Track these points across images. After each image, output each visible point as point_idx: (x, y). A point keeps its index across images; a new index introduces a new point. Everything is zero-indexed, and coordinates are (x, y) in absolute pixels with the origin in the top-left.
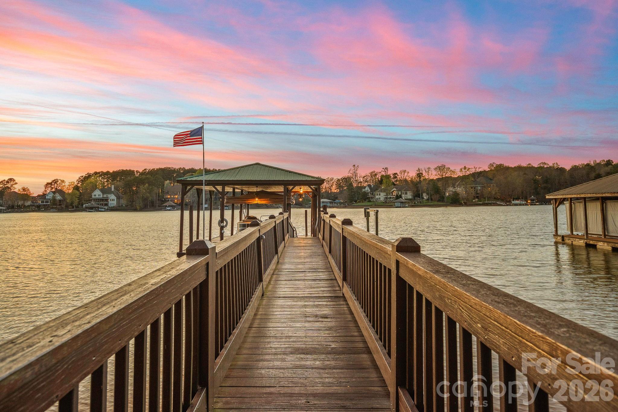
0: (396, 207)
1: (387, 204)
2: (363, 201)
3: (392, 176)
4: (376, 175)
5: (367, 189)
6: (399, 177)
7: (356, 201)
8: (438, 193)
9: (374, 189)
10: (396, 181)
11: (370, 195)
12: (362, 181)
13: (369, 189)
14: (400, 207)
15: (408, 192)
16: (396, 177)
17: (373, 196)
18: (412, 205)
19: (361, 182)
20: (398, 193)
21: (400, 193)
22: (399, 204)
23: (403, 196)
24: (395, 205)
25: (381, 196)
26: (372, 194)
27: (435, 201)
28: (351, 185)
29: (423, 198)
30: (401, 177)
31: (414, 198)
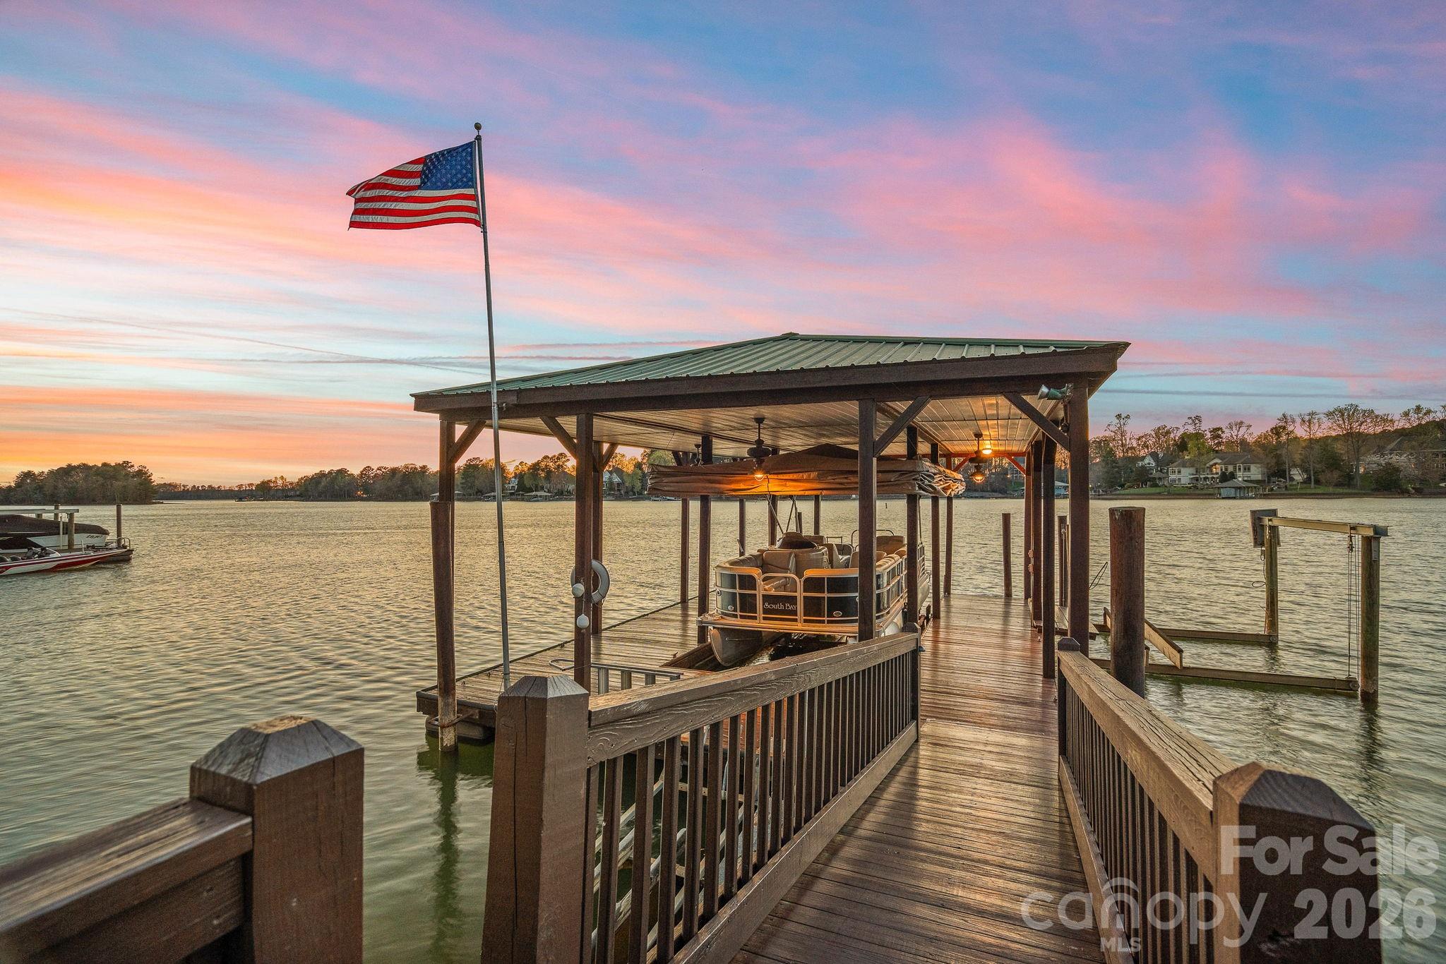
0: (1223, 498)
1: (1197, 492)
2: (1139, 485)
3: (1209, 435)
4: (1168, 433)
5: (1149, 461)
6: (1226, 435)
7: (1122, 486)
8: (1336, 469)
9: (1163, 463)
10: (1219, 444)
11: (1155, 473)
12: (1135, 445)
13: (1152, 461)
14: (1234, 498)
15: (1253, 467)
16: (1219, 436)
17: (1162, 475)
18: (1264, 495)
19: (1132, 448)
20: (1226, 469)
21: (1231, 469)
22: (1232, 492)
23: (1239, 474)
24: (1220, 494)
25: (1184, 476)
26: (1161, 471)
27: (1328, 483)
28: (1111, 453)
29: (1292, 479)
30: (1232, 436)
31: (1269, 480)
